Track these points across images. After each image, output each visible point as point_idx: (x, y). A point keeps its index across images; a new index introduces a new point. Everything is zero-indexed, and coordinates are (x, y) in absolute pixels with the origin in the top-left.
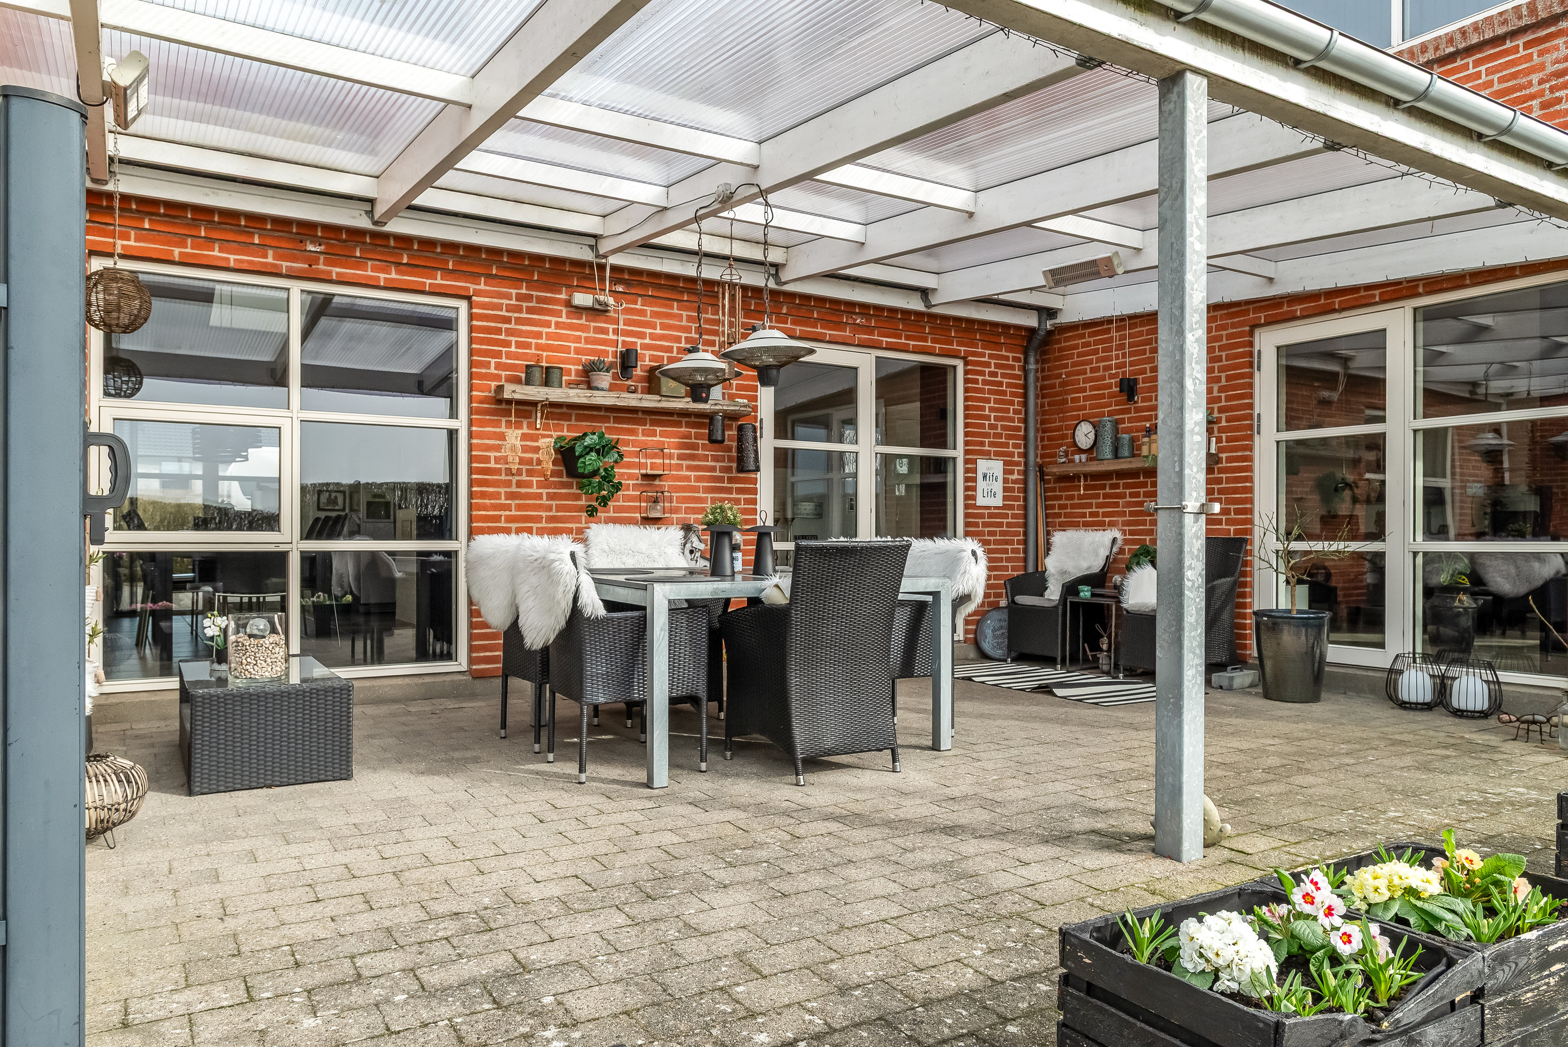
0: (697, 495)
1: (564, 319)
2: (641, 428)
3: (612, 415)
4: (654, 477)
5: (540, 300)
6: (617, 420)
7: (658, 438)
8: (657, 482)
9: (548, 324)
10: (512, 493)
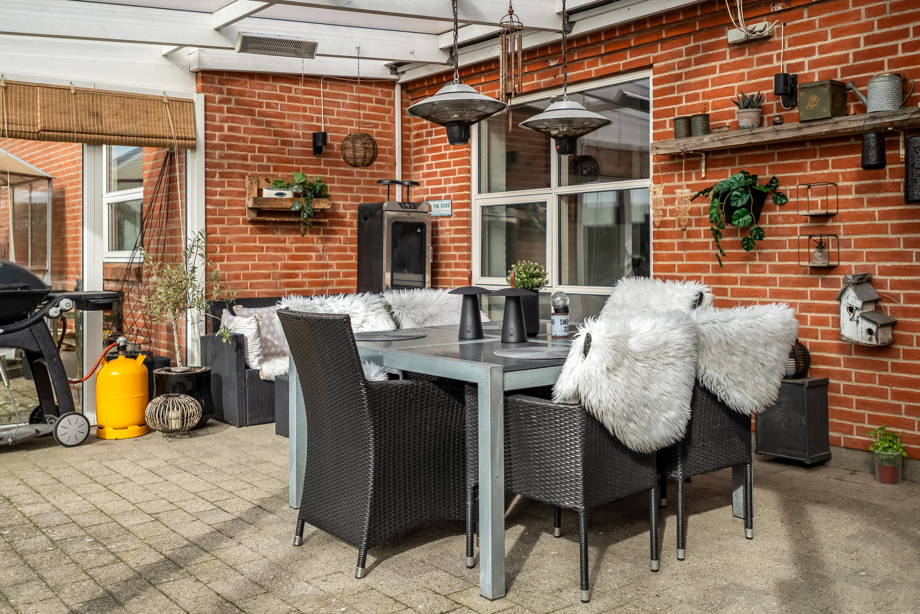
1: (728, 60)
2: (809, 161)
3: (776, 152)
4: (827, 217)
5: (706, 48)
6: (782, 156)
7: (830, 170)
8: (830, 224)
9: (712, 70)
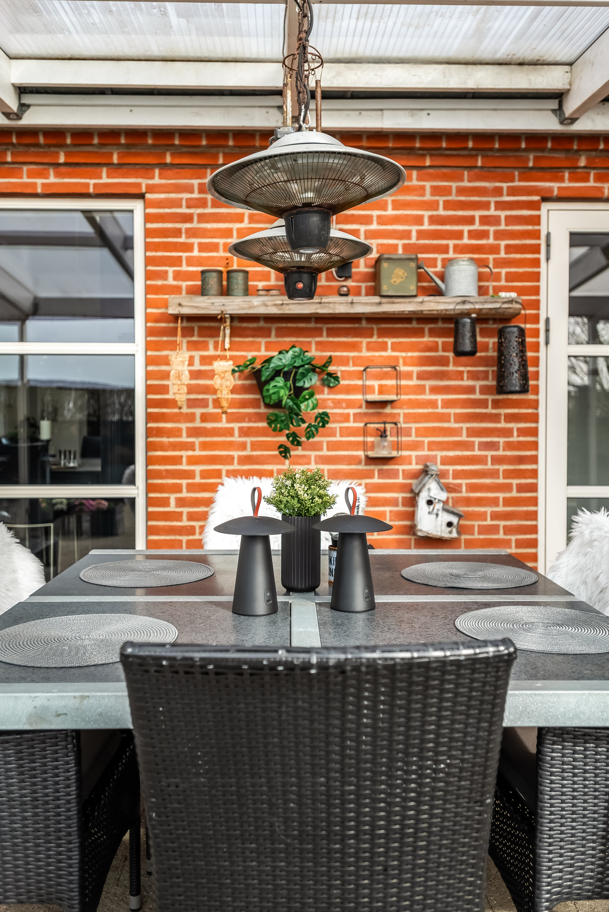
0: (445, 425)
2: (364, 341)
3: (325, 327)
4: (384, 404)
6: (331, 333)
7: (389, 353)
8: (388, 410)
9: (238, 218)
10: (195, 429)
